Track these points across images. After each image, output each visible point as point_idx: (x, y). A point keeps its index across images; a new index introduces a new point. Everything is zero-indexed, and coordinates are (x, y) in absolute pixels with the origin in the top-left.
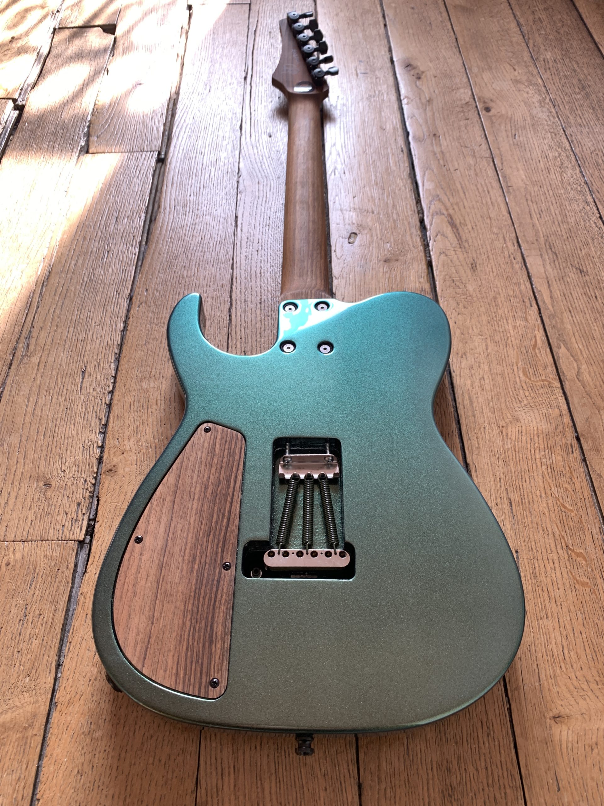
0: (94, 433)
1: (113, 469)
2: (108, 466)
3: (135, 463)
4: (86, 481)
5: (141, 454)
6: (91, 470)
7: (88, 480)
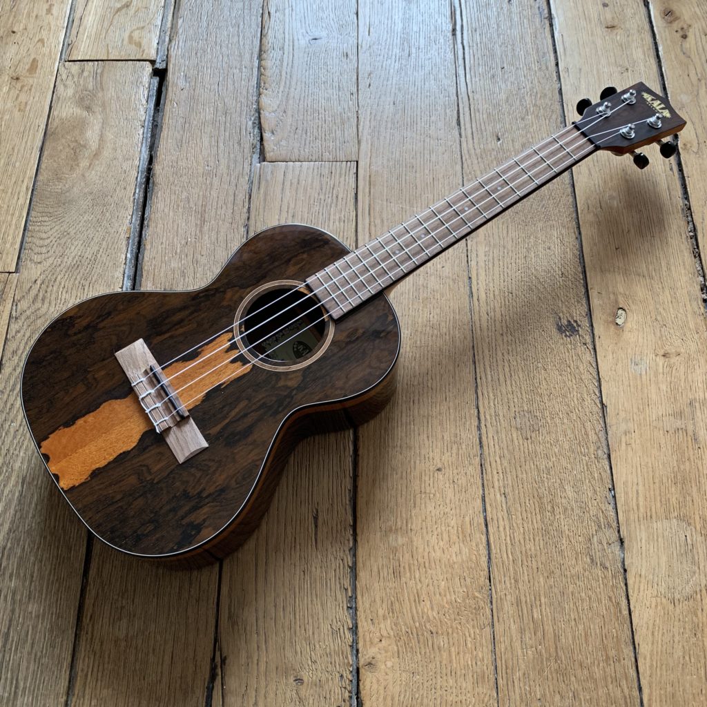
0: (341, 608)
1: (373, 663)
2: (366, 657)
3: (396, 655)
4: (342, 676)
5: (401, 643)
6: (346, 661)
7: (345, 675)
